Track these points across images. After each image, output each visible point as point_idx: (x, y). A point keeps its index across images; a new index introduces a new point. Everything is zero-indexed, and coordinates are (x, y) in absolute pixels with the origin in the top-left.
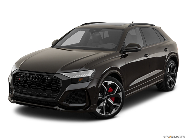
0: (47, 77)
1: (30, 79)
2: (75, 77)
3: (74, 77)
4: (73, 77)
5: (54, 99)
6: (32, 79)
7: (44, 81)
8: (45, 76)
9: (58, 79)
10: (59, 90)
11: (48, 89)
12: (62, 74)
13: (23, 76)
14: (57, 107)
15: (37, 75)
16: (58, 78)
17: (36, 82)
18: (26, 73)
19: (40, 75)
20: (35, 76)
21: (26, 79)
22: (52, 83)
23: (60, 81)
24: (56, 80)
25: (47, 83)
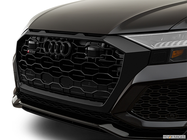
0: (87, 44)
1: (47, 50)
2: (161, 47)
3: (158, 45)
4: (155, 47)
5: (102, 105)
6: (53, 51)
7: (80, 56)
8: (82, 44)
9: (113, 50)
10: (116, 80)
11: (87, 77)
12: (126, 36)
13: (36, 42)
14: (109, 127)
15: (64, 40)
16: (115, 49)
17: (61, 57)
18: (42, 38)
19: (70, 40)
20: (58, 43)
21: (42, 51)
22: (98, 62)
23: (118, 57)
24: (110, 52)
25: (86, 60)
